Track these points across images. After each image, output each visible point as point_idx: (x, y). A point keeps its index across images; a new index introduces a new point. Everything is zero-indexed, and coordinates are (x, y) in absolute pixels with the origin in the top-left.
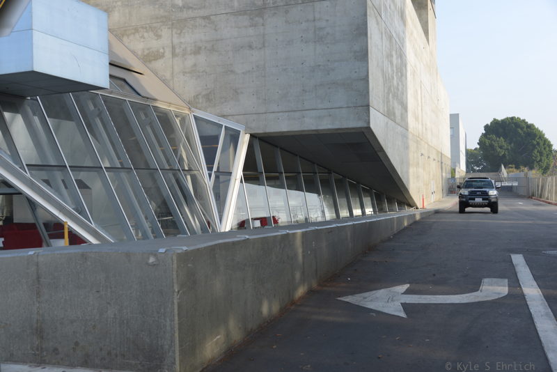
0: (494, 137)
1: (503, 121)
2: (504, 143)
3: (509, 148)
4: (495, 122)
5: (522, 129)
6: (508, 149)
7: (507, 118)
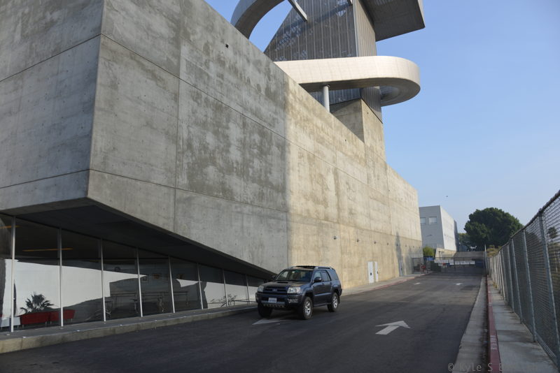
0: (477, 223)
1: (484, 211)
2: (485, 229)
3: (490, 232)
4: (478, 212)
5: (499, 216)
6: (488, 233)
7: (487, 209)
